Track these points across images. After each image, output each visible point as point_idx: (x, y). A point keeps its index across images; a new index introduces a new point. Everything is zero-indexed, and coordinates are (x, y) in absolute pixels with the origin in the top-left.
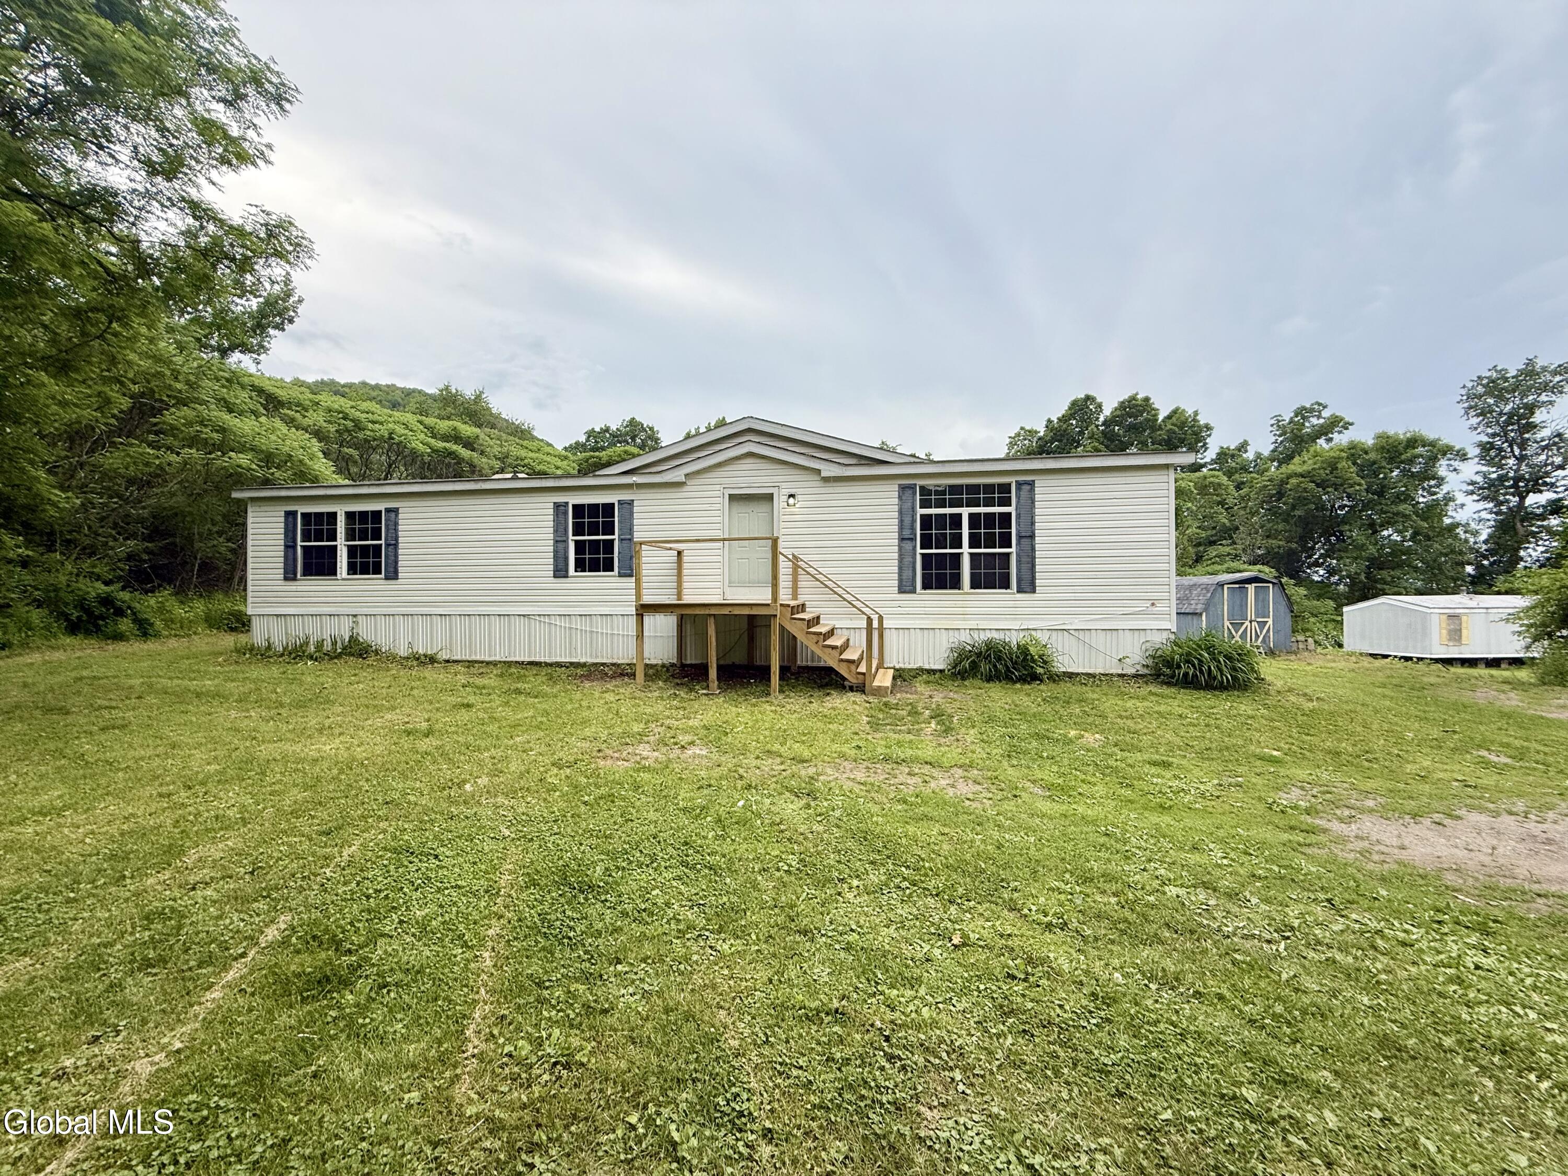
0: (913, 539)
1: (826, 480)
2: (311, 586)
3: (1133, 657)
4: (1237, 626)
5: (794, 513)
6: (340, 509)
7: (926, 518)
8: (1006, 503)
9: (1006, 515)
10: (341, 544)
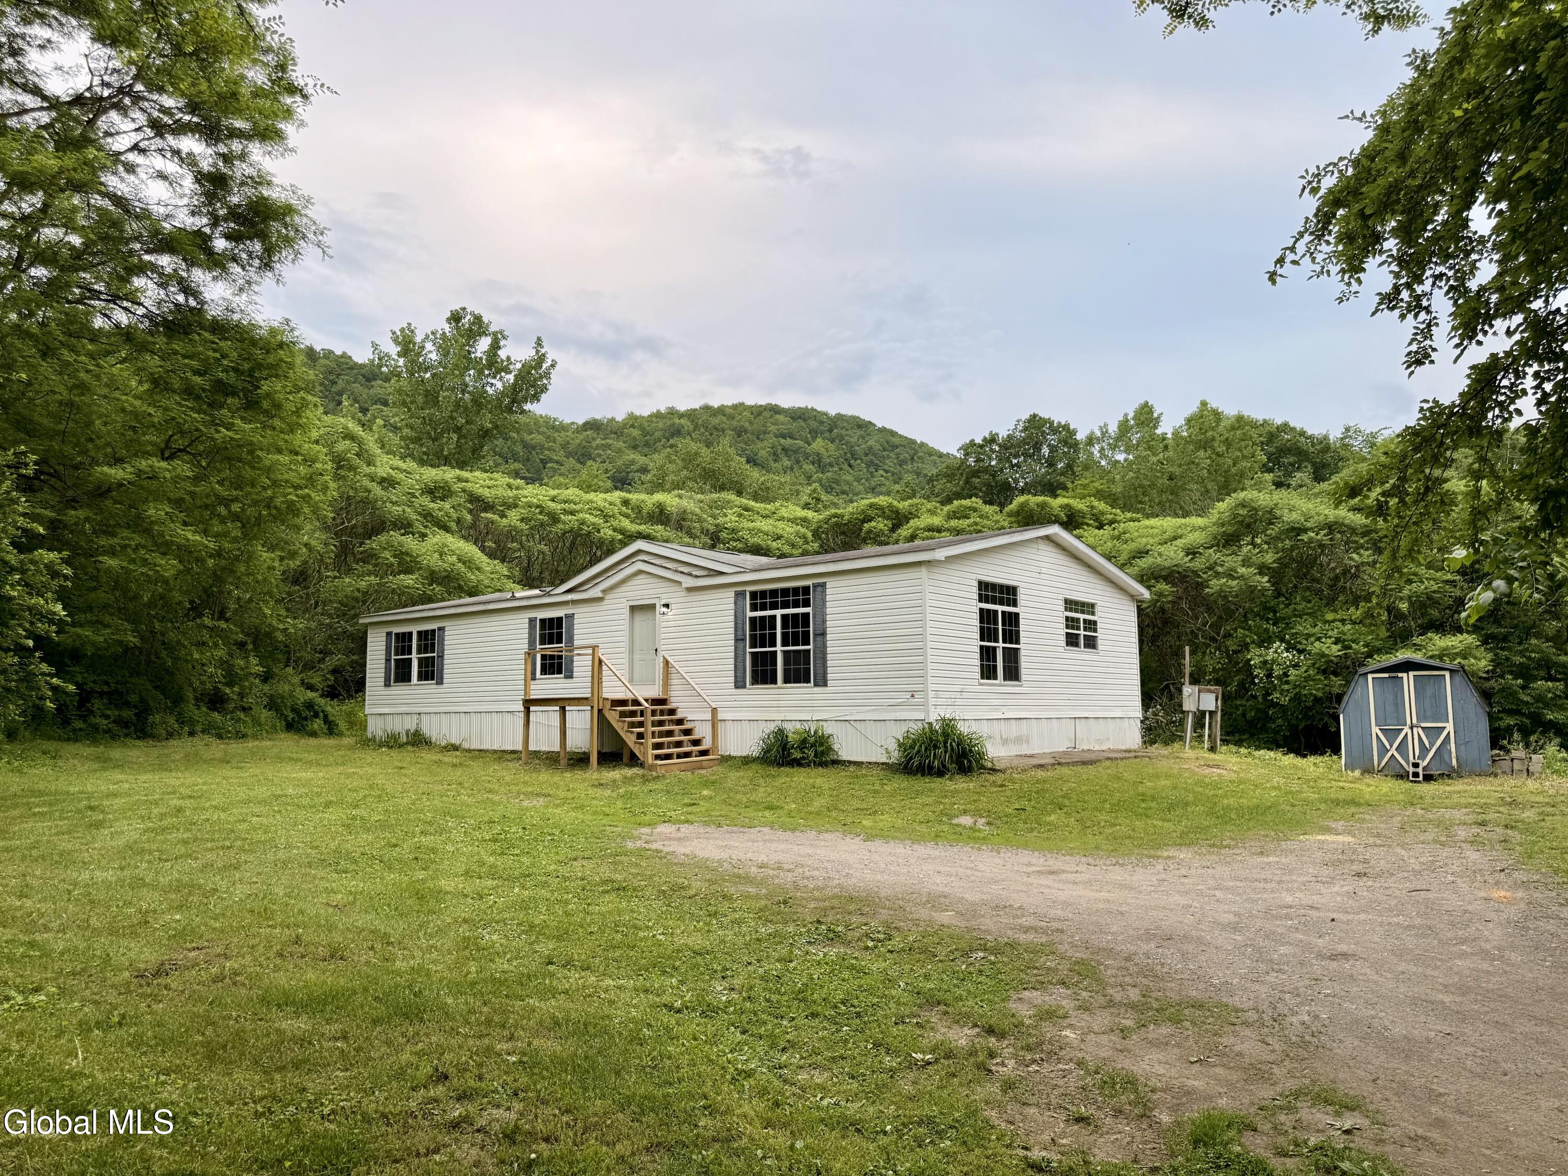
0: (744, 640)
1: (690, 590)
2: (399, 690)
3: (893, 746)
4: (1391, 734)
5: (667, 621)
6: (414, 629)
7: (753, 620)
8: (806, 604)
9: (806, 615)
10: (414, 657)
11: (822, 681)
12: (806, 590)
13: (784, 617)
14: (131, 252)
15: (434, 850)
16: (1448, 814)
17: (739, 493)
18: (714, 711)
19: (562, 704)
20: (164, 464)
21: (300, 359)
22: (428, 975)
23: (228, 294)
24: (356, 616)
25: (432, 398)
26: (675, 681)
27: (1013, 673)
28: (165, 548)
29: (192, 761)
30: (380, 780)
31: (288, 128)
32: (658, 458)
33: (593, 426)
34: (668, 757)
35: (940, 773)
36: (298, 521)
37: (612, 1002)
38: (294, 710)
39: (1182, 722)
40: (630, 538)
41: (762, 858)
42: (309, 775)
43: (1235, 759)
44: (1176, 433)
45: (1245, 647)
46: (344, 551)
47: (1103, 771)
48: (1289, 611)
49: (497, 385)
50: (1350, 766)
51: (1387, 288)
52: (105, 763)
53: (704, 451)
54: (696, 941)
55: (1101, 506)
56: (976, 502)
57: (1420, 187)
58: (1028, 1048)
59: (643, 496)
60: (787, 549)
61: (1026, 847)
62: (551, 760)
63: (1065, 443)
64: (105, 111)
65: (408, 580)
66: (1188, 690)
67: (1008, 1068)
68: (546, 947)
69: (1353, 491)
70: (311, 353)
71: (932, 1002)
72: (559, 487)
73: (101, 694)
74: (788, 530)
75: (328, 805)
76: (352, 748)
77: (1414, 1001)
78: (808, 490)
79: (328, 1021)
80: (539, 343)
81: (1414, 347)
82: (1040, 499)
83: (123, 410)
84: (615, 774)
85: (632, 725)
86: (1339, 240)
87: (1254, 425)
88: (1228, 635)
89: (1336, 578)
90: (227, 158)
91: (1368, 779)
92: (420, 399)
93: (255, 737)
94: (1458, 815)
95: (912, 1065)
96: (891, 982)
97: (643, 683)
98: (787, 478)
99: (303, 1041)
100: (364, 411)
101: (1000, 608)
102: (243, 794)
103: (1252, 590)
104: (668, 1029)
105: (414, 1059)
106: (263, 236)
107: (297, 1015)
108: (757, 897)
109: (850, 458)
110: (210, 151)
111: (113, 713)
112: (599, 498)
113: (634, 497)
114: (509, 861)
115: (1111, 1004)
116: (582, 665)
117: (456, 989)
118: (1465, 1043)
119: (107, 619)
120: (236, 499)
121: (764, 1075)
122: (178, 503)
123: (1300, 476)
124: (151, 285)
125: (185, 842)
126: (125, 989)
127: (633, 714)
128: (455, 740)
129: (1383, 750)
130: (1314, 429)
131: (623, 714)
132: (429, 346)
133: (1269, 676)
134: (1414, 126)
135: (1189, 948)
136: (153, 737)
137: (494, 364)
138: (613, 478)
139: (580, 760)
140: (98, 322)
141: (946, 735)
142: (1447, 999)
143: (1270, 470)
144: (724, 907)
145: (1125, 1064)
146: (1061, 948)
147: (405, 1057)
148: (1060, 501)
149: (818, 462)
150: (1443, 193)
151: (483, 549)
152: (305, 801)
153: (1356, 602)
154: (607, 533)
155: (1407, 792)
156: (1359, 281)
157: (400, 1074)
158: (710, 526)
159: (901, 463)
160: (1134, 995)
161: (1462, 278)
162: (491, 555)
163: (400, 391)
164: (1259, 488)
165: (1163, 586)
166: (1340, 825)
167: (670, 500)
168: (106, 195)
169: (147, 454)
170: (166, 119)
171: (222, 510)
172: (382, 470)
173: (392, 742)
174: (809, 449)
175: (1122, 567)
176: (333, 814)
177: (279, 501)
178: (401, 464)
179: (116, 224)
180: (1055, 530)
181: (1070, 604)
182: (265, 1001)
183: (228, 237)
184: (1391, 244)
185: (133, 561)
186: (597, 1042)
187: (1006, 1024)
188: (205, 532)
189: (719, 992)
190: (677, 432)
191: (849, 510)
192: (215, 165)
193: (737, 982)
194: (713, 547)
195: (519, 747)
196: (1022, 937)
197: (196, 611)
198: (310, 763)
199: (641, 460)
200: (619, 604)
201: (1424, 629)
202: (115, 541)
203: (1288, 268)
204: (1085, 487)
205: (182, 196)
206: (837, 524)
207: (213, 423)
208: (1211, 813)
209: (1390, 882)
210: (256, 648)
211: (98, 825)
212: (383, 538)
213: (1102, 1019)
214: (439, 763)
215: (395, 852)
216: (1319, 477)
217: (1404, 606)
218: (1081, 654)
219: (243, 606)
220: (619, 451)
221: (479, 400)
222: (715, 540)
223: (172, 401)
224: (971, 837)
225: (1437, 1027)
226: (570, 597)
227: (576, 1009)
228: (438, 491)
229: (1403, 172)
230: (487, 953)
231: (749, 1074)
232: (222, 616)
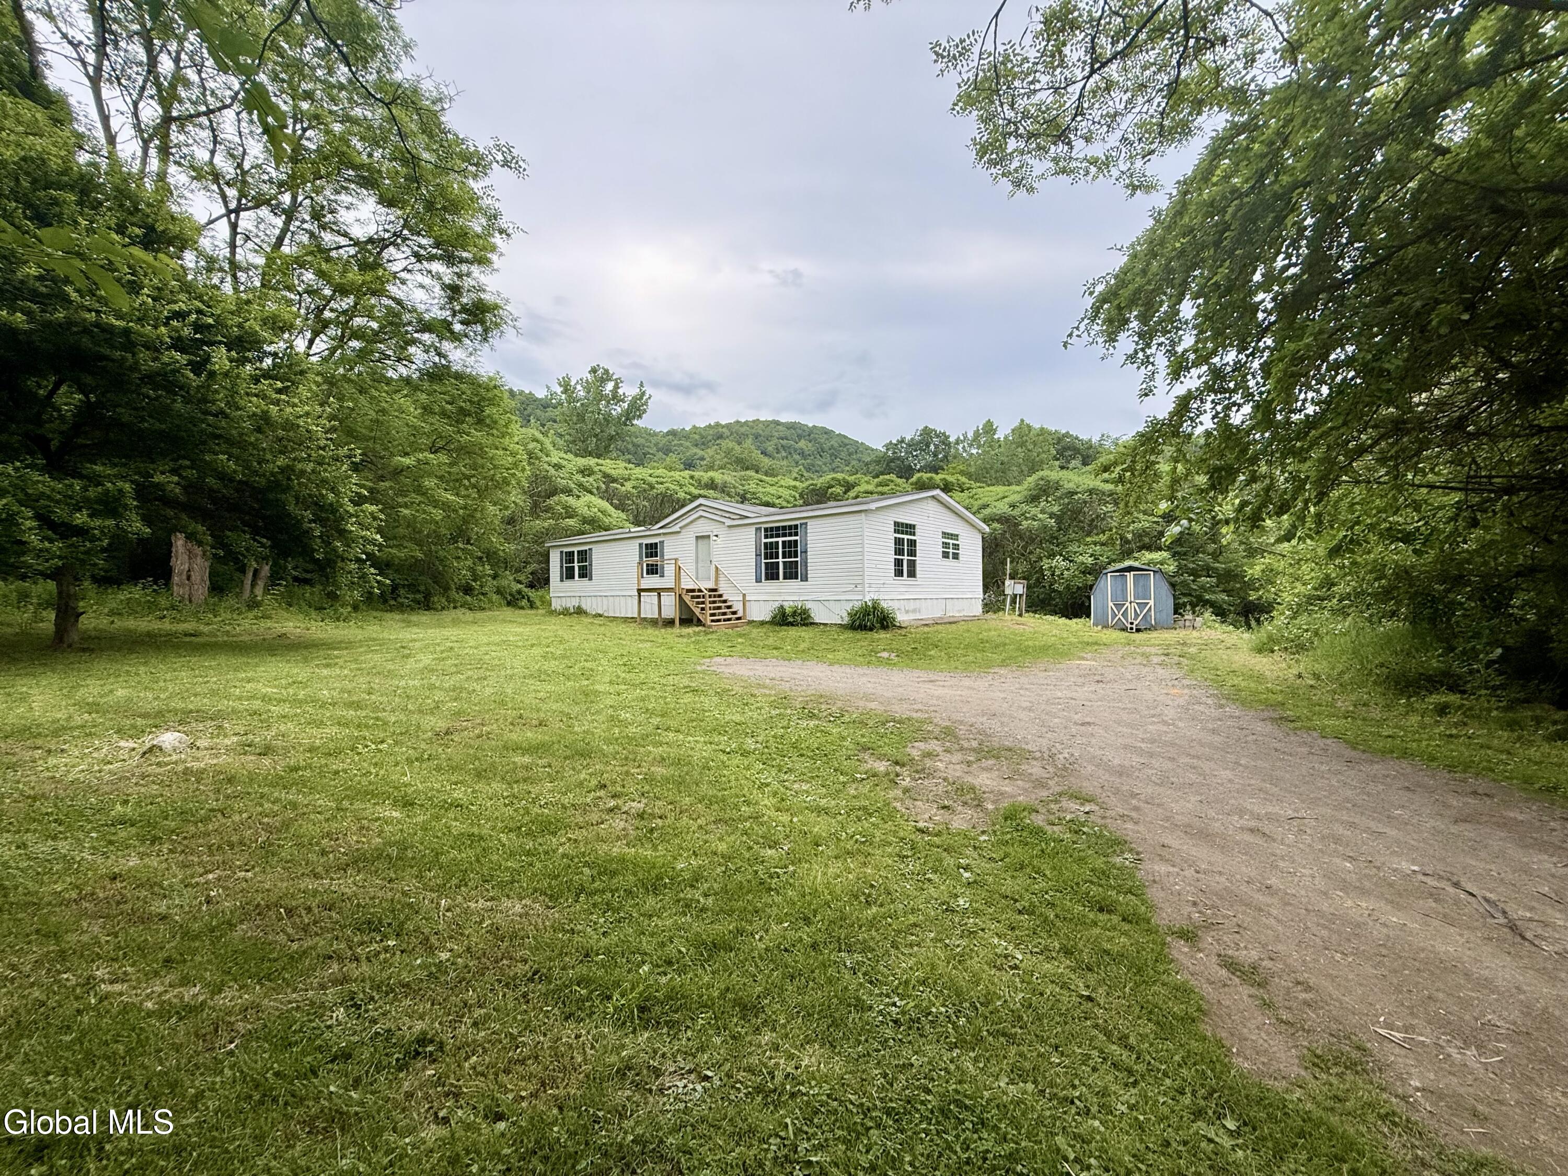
0: (760, 555)
1: (729, 527)
2: (568, 583)
3: (845, 615)
4: (1119, 606)
5: (717, 545)
6: (576, 549)
7: (766, 544)
8: (796, 534)
9: (796, 541)
10: (576, 565)
11: (805, 579)
12: (796, 527)
13: (784, 542)
14: (407, 332)
15: (592, 670)
16: (1148, 650)
17: (757, 472)
18: (744, 595)
19: (659, 591)
20: (432, 456)
21: (506, 395)
22: (593, 734)
23: (463, 356)
24: (543, 542)
25: (581, 418)
26: (722, 578)
27: (912, 574)
28: (435, 503)
29: (456, 622)
30: (560, 633)
31: (494, 257)
32: (710, 452)
33: (673, 433)
34: (719, 621)
35: (871, 629)
36: (509, 489)
37: (692, 749)
38: (511, 595)
39: (1004, 601)
40: (696, 497)
41: (772, 675)
42: (521, 630)
43: (1032, 620)
44: (1006, 437)
45: (1041, 559)
46: (535, 505)
47: (962, 627)
48: (1066, 538)
49: (617, 410)
50: (1096, 624)
51: (1131, 352)
52: (409, 624)
53: (737, 448)
54: (737, 718)
55: (963, 479)
56: (893, 477)
57: (1153, 290)
58: (917, 772)
59: (702, 473)
60: (785, 504)
61: (917, 668)
62: (654, 622)
63: (944, 443)
64: (387, 246)
65: (571, 522)
66: (1007, 582)
67: (907, 782)
68: (656, 721)
69: (1106, 469)
70: (511, 392)
71: (865, 749)
72: (653, 468)
73: (404, 586)
74: (786, 493)
75: (532, 645)
76: (543, 615)
77: (1125, 747)
78: (796, 470)
79: (540, 758)
80: (642, 385)
81: (1144, 386)
82: (929, 475)
83: (407, 424)
84: (690, 630)
85: (698, 603)
86: (1104, 322)
87: (1050, 433)
88: (1031, 553)
89: (1093, 520)
90: (460, 276)
91: (1105, 631)
92: (575, 418)
93: (490, 609)
94: (1153, 650)
95: (855, 780)
96: (843, 739)
97: (703, 579)
98: (785, 463)
99: (527, 768)
100: (543, 425)
101: (906, 537)
102: (485, 639)
103: (1045, 527)
104: (723, 762)
105: (588, 777)
106: (483, 323)
107: (523, 755)
108: (770, 695)
109: (821, 451)
110: (448, 271)
111: (411, 596)
112: (677, 475)
113: (697, 474)
114: (632, 675)
115: (962, 749)
116: (669, 570)
117: (608, 742)
118: (1151, 768)
119: (406, 544)
120: (474, 476)
121: (775, 785)
122: (441, 478)
123: (1073, 463)
124: (419, 352)
125: (456, 665)
126: (430, 742)
127: (698, 597)
128: (600, 612)
129: (1115, 615)
130: (1084, 437)
131: (693, 597)
132: (579, 387)
133: (1053, 575)
134: (1152, 254)
135: (1005, 720)
136: (435, 609)
137: (616, 397)
138: (684, 464)
139: (670, 623)
140: (390, 374)
141: (874, 608)
142: (1143, 745)
143: (1058, 459)
144: (752, 700)
145: (969, 779)
146: (935, 721)
147: (583, 776)
148: (940, 476)
149: (802, 454)
150: (1165, 294)
151: (611, 504)
152: (520, 644)
153: (1103, 532)
154: (681, 495)
155: (1126, 638)
156: (1114, 347)
157: (581, 784)
158: (740, 490)
159: (850, 454)
160: (975, 744)
161: (1173, 344)
162: (616, 508)
163: (563, 414)
164: (1051, 468)
165: (996, 525)
166: (1089, 656)
167: (717, 476)
168: (390, 297)
169: (422, 451)
170: (422, 252)
171: (466, 482)
172: (555, 460)
173: (565, 612)
174: (797, 446)
175: (974, 514)
176: (537, 651)
177: (498, 477)
178: (564, 456)
179: (398, 315)
180: (937, 492)
181: (945, 535)
182: (506, 748)
183: (462, 323)
184: (1134, 324)
185: (417, 511)
186: (685, 769)
187: (905, 759)
188: (457, 495)
189: (750, 744)
190: (720, 437)
191: (820, 482)
192: (452, 280)
193: (760, 739)
194: (742, 503)
195: (636, 615)
196: (915, 715)
197: (454, 540)
198: (521, 623)
199: (700, 453)
200: (689, 536)
201: (1140, 549)
202: (406, 500)
203: (1074, 340)
204: (954, 468)
205: (434, 298)
206: (813, 490)
207: (458, 432)
208: (1018, 649)
209: (1115, 685)
210: (488, 560)
211: (407, 656)
212: (556, 498)
213: (957, 757)
214: (592, 623)
215: (571, 670)
216: (1085, 464)
217: (1130, 536)
218: (950, 562)
219: (479, 538)
220: (687, 448)
221: (608, 419)
222: (743, 499)
223: (434, 419)
224: (888, 663)
225: (1136, 760)
226: (661, 531)
227: (673, 752)
228: (586, 472)
229: (1144, 280)
230: (624, 724)
231: (767, 785)
232: (468, 542)
